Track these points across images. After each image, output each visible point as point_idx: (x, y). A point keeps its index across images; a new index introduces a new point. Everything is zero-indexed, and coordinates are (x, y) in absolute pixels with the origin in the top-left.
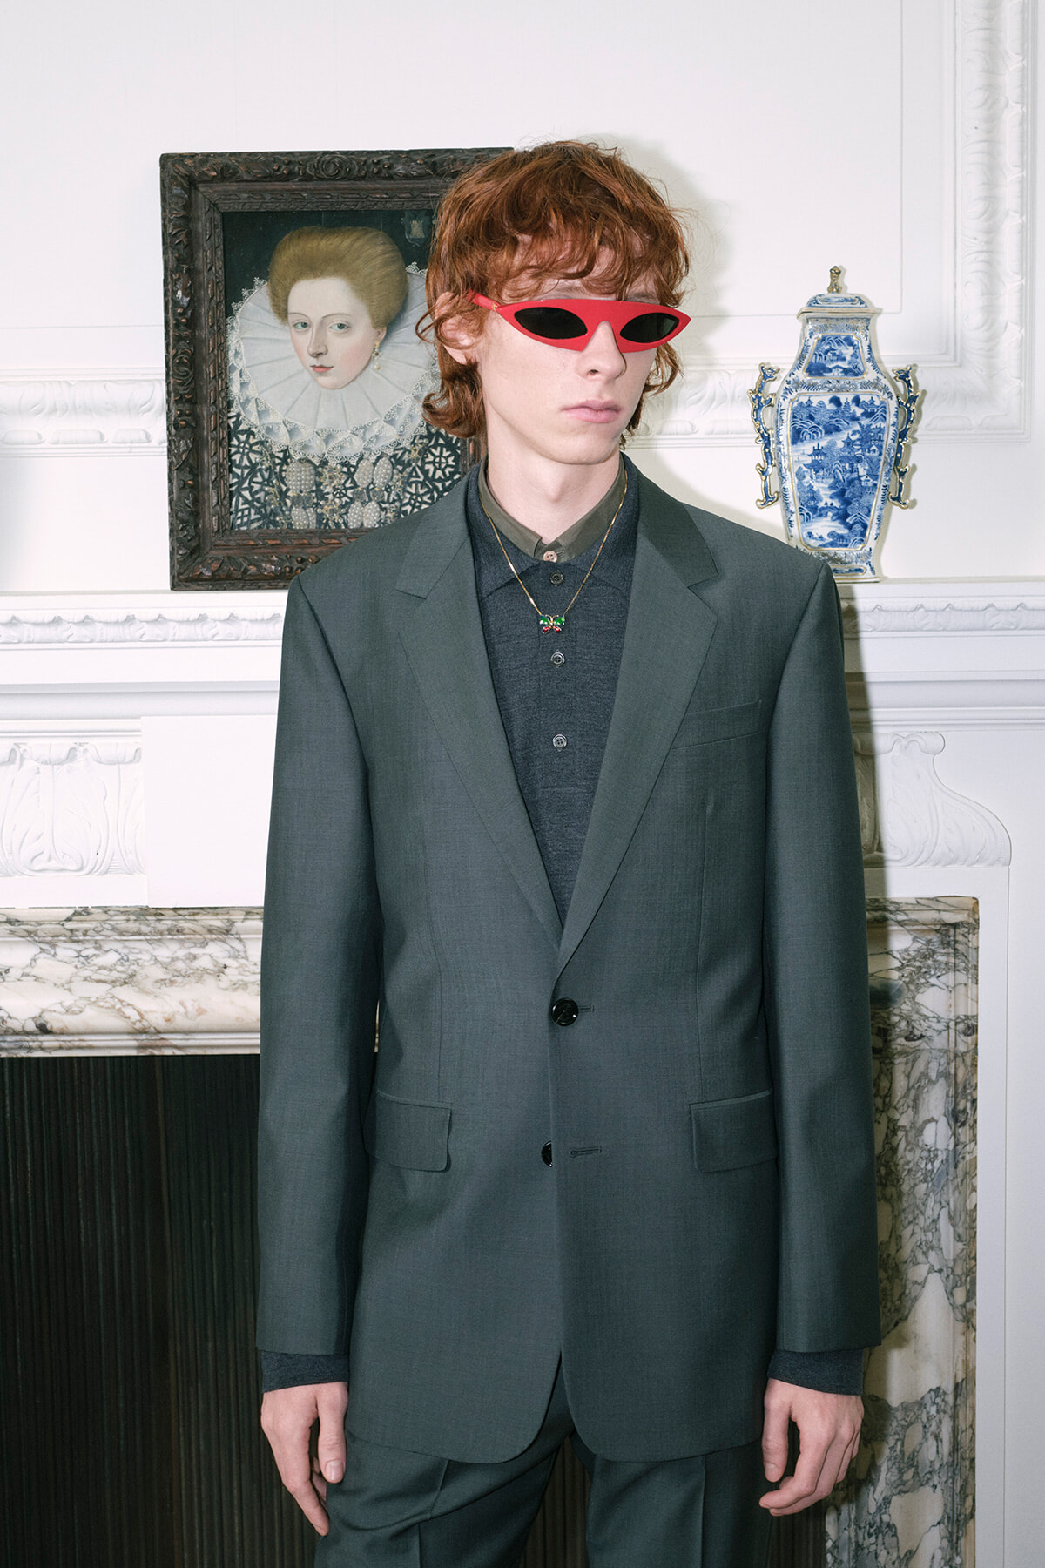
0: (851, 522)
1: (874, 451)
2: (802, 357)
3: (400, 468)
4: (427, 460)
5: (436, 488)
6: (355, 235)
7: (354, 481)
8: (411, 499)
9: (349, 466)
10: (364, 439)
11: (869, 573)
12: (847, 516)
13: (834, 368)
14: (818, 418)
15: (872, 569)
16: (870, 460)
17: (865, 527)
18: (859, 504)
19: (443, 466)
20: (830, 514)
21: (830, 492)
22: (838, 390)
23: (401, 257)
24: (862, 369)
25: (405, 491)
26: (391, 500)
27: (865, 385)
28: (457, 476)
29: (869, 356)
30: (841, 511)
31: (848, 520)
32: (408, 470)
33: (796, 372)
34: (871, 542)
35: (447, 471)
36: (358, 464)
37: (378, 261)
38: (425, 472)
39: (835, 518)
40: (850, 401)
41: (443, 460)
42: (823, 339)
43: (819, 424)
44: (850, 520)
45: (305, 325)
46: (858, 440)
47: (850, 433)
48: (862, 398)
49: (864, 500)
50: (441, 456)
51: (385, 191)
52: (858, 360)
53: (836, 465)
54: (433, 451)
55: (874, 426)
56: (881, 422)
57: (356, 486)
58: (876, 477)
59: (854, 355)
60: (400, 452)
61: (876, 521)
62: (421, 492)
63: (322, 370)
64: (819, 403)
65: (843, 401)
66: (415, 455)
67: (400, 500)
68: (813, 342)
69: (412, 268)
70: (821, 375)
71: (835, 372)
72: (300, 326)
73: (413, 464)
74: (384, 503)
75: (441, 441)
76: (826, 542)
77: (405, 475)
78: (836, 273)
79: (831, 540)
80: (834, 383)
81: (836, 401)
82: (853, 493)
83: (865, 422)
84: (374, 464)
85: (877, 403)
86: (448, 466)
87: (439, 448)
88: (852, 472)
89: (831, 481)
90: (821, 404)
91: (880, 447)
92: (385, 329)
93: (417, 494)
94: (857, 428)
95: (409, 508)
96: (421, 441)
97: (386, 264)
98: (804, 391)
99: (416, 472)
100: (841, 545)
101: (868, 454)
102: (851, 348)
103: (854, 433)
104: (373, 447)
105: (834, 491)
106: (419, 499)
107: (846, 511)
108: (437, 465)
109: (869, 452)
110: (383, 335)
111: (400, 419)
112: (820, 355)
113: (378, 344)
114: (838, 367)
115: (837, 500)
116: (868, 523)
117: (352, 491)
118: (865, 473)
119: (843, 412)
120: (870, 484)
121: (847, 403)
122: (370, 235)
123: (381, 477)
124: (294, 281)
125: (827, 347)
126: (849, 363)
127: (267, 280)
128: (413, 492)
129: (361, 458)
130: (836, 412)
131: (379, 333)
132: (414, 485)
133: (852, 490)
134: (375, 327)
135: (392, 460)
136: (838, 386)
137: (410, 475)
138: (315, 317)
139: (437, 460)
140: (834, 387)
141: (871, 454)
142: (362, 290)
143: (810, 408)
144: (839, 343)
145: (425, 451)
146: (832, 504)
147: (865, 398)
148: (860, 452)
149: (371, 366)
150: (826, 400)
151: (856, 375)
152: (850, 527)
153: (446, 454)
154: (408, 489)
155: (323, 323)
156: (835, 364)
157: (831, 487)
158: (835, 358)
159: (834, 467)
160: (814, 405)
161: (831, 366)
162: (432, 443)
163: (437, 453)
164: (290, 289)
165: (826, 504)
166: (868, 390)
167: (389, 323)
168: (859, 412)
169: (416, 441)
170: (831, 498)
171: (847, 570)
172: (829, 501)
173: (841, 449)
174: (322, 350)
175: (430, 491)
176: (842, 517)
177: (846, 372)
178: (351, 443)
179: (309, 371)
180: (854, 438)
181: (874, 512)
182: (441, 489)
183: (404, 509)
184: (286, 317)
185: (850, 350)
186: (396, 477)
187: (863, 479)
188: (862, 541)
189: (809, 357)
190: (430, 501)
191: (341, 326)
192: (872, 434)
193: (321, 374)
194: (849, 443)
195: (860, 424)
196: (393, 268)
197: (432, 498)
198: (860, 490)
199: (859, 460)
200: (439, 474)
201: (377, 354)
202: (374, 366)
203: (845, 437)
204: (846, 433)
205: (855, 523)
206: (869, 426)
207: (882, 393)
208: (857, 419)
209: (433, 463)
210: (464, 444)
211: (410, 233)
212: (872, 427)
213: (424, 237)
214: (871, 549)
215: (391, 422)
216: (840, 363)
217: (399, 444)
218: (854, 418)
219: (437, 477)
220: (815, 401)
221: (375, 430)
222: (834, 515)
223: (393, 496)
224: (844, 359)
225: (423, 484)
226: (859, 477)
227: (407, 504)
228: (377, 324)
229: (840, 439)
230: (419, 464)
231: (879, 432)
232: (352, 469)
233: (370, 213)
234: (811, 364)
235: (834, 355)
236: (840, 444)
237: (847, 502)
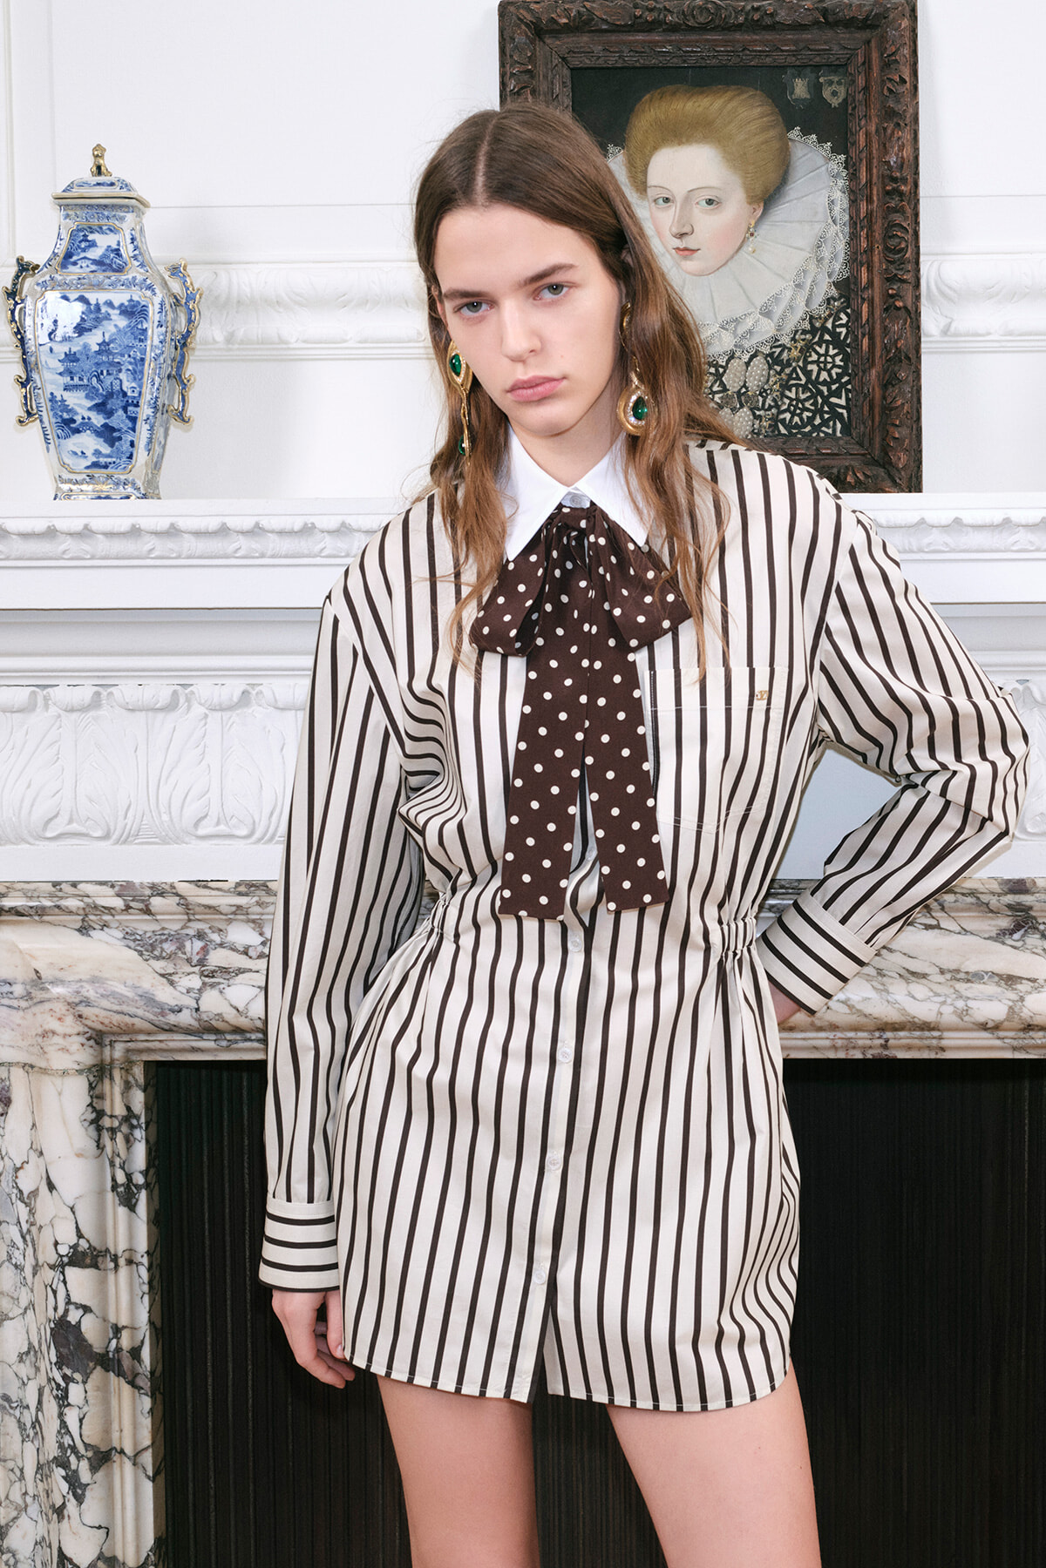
3: (778, 368)
4: (810, 359)
5: (820, 393)
6: (730, 94)
7: (722, 384)
8: (790, 405)
9: (717, 366)
10: (735, 332)
19: (829, 366)
23: (781, 119)
25: (783, 395)
26: (767, 407)
28: (845, 379)
32: (788, 371)
35: (834, 372)
36: (727, 363)
37: (753, 127)
38: (808, 374)
41: (829, 359)
45: (667, 200)
50: (826, 354)
51: (763, 43)
54: (817, 348)
57: (725, 389)
60: (778, 350)
62: (803, 397)
63: (686, 253)
66: (795, 353)
67: (777, 407)
69: (796, 132)
72: (661, 201)
73: (794, 364)
74: (759, 410)
75: (827, 337)
77: (783, 376)
84: (748, 364)
86: (834, 366)
87: (824, 345)
92: (762, 205)
93: (798, 399)
95: (788, 416)
96: (803, 337)
97: (764, 129)
99: (797, 374)
104: (747, 344)
106: (800, 406)
108: (822, 365)
110: (759, 212)
111: (778, 311)
113: (753, 223)
117: (721, 395)
122: (745, 96)
123: (755, 379)
124: (655, 148)
127: (623, 148)
128: (794, 397)
129: (732, 357)
131: (755, 210)
132: (794, 389)
134: (750, 203)
135: (769, 359)
137: (790, 377)
138: (679, 192)
139: (822, 359)
142: (736, 159)
145: (808, 348)
149: (745, 248)
153: (832, 352)
154: (787, 393)
155: (688, 198)
162: (816, 339)
163: (822, 351)
164: (650, 158)
167: (768, 196)
169: (797, 337)
174: (684, 230)
175: (813, 396)
178: (720, 339)
179: (671, 254)
182: (826, 393)
183: (782, 417)
184: (645, 190)
186: (773, 379)
190: (813, 408)
191: (710, 202)
193: (685, 258)
196: (772, 133)
197: (814, 404)
200: (824, 375)
201: (752, 235)
202: (749, 248)
209: (817, 362)
210: (855, 339)
211: (792, 93)
213: (808, 97)
215: (767, 314)
217: (777, 340)
219: (821, 379)
221: (749, 323)
223: (769, 401)
225: (805, 388)
227: (785, 411)
228: (752, 199)
230: (801, 364)
232: (721, 370)
233: (747, 68)
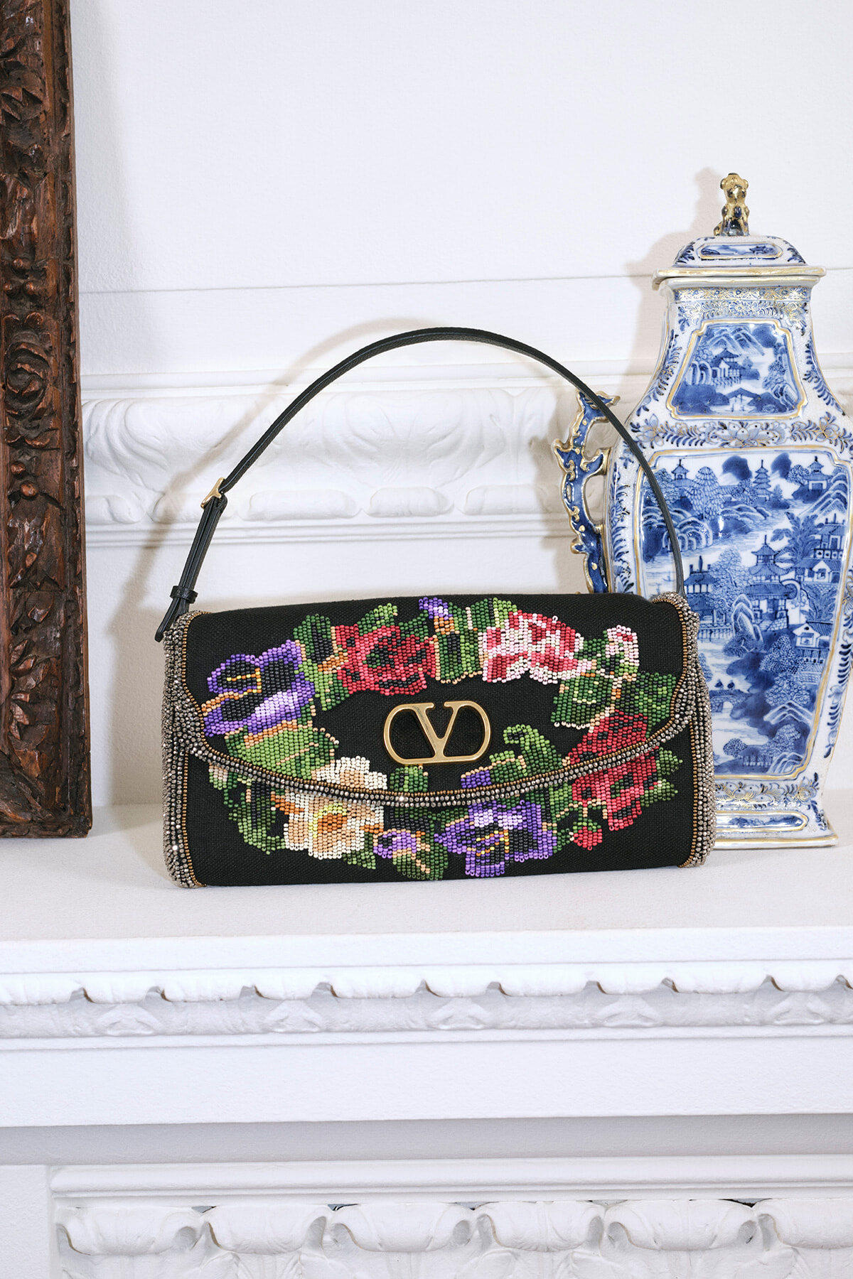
0: (773, 722)
1: (822, 572)
2: (664, 372)
11: (813, 829)
12: (766, 709)
13: (735, 394)
14: (698, 504)
15: (819, 818)
16: (814, 593)
17: (804, 731)
18: (791, 684)
20: (728, 705)
21: (727, 661)
22: (744, 444)
24: (794, 396)
27: (801, 432)
29: (809, 367)
30: (751, 700)
31: (766, 718)
33: (652, 405)
34: (815, 761)
39: (738, 713)
40: (768, 466)
42: (709, 334)
43: (701, 517)
44: (771, 718)
46: (787, 549)
47: (770, 534)
48: (796, 460)
49: (801, 677)
52: (786, 377)
53: (742, 606)
55: (820, 520)
56: (836, 511)
58: (826, 628)
59: (778, 367)
61: (826, 718)
64: (701, 472)
65: (753, 466)
68: (687, 342)
70: (704, 410)
71: (736, 404)
76: (721, 762)
78: (735, 191)
79: (731, 758)
80: (734, 428)
81: (738, 467)
82: (778, 663)
83: (801, 510)
85: (828, 469)
88: (774, 617)
89: (729, 637)
90: (706, 473)
91: (836, 565)
94: (785, 524)
98: (668, 445)
100: (752, 769)
101: (808, 580)
102: (769, 352)
103: (778, 535)
105: (736, 658)
107: (763, 699)
109: (811, 574)
112: (703, 368)
114: (742, 392)
115: (743, 677)
116: (810, 722)
118: (803, 619)
119: (753, 491)
120: (813, 643)
121: (762, 472)
125: (718, 351)
126: (767, 384)
130: (738, 491)
133: (775, 655)
136: (743, 433)
140: (735, 437)
141: (816, 579)
143: (683, 483)
144: (744, 341)
146: (731, 685)
147: (801, 460)
148: (792, 575)
150: (716, 464)
151: (782, 409)
152: (771, 732)
156: (736, 387)
157: (729, 651)
158: (736, 373)
159: (735, 608)
160: (691, 475)
161: (726, 391)
165: (719, 684)
166: (808, 442)
168: (788, 489)
170: (730, 671)
171: (767, 820)
172: (726, 680)
173: (750, 570)
176: (755, 712)
177: (760, 402)
180: (777, 546)
181: (825, 703)
185: (769, 356)
187: (798, 632)
188: (799, 759)
189: (681, 373)
192: (818, 537)
194: (767, 557)
195: (791, 517)
198: (792, 655)
199: (789, 593)
203: (758, 544)
204: (762, 534)
205: (782, 723)
206: (810, 519)
207: (838, 448)
208: (785, 506)
212: (817, 522)
214: (816, 775)
216: (747, 385)
218: (779, 504)
220: (693, 469)
222: (736, 708)
224: (755, 376)
226: (790, 630)
229: (747, 548)
231: (832, 533)
234: (684, 386)
235: (733, 366)
236: (748, 560)
237: (764, 681)
